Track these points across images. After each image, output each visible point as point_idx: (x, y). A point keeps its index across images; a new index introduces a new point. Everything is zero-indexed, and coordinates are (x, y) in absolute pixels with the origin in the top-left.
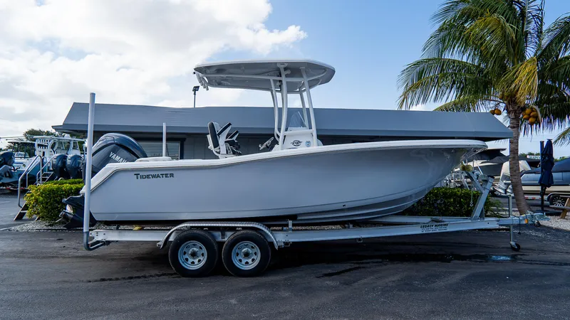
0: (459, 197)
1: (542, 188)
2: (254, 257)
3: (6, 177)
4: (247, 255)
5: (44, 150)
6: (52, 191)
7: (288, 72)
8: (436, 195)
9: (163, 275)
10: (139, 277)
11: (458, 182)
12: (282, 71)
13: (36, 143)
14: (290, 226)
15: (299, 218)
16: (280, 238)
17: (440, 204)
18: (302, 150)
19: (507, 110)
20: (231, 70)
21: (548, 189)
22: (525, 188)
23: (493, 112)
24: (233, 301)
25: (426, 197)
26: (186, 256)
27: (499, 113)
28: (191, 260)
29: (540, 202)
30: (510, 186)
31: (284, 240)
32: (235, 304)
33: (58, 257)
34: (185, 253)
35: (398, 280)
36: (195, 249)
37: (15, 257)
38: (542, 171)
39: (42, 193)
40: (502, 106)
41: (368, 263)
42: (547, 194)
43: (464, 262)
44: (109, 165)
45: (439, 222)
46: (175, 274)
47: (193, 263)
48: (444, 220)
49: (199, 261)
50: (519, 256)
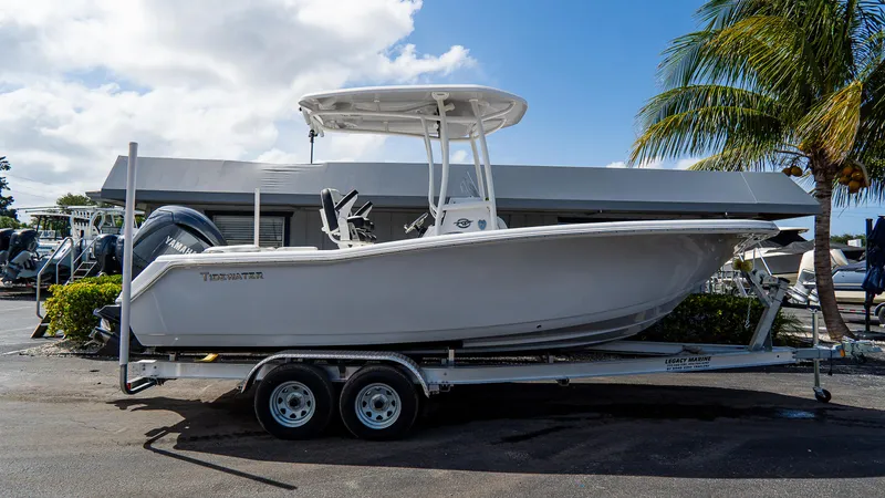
0: (730, 310)
1: (867, 296)
2: (391, 408)
3: (26, 268)
4: (379, 405)
5: (83, 228)
6: (84, 295)
7: (451, 107)
8: (693, 307)
9: (248, 434)
10: (207, 438)
11: (728, 283)
12: (441, 106)
13: (72, 217)
14: (451, 358)
15: (465, 345)
16: (434, 378)
17: (699, 322)
18: (472, 235)
19: (812, 168)
20: (359, 106)
21: (877, 297)
22: (838, 294)
23: (788, 172)
24: (352, 484)
25: (676, 310)
26: (282, 405)
27: (799, 173)
28: (289, 412)
29: (864, 317)
30: (815, 291)
31: (440, 382)
32: (354, 490)
33: (87, 401)
34: (280, 401)
35: (626, 452)
36: (297, 394)
37: (20, 399)
38: (868, 267)
39: (70, 298)
40: (804, 162)
41: (578, 419)
42: (876, 305)
43: (737, 420)
44: (160, 259)
45: (697, 353)
46: (265, 433)
47: (293, 416)
48: (704, 349)
49: (303, 413)
50: (829, 412)
